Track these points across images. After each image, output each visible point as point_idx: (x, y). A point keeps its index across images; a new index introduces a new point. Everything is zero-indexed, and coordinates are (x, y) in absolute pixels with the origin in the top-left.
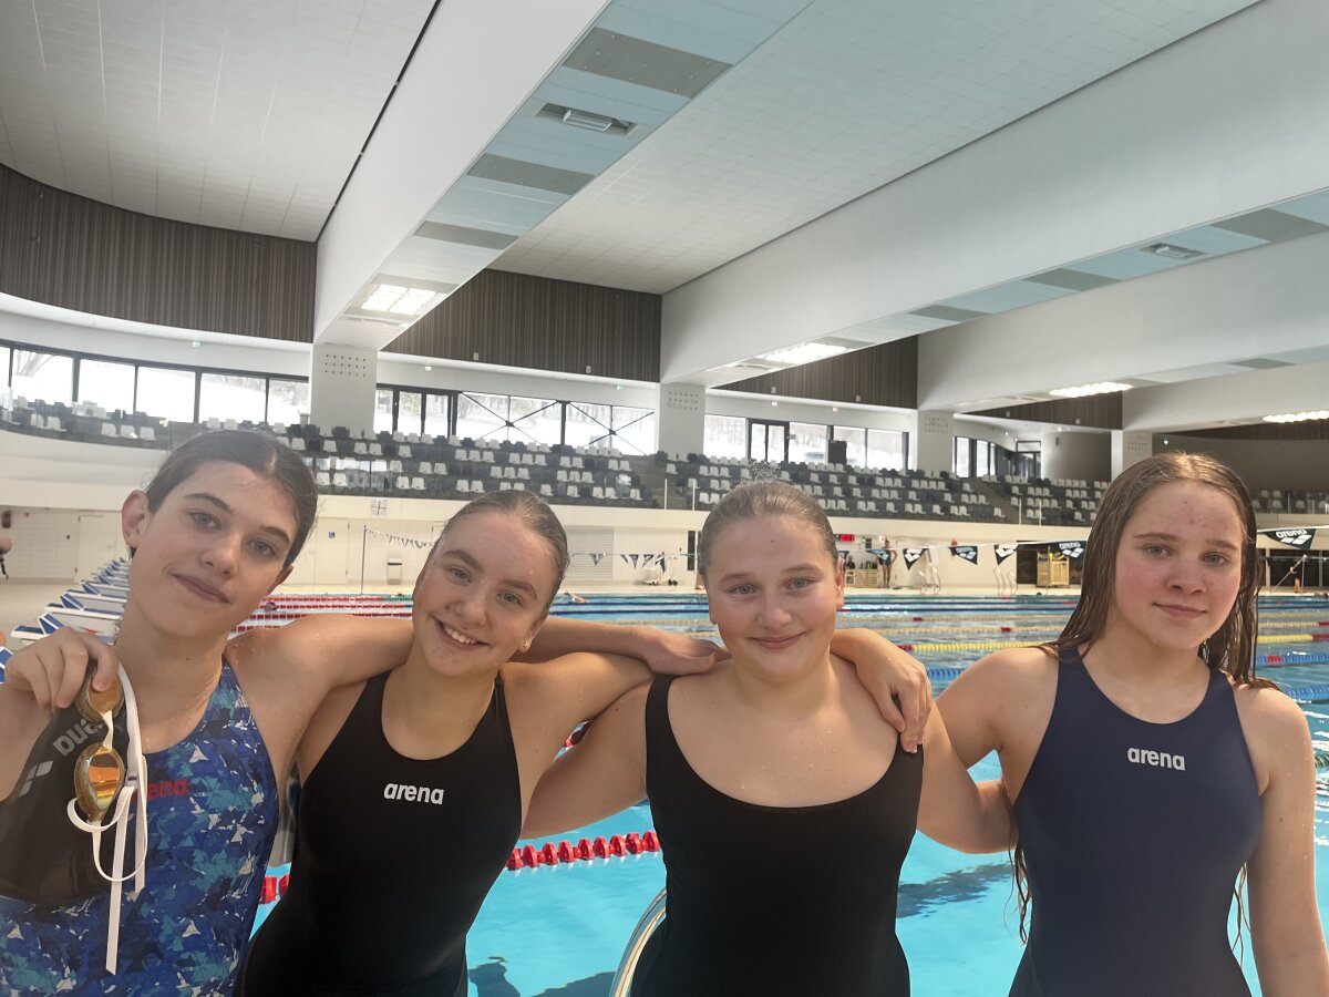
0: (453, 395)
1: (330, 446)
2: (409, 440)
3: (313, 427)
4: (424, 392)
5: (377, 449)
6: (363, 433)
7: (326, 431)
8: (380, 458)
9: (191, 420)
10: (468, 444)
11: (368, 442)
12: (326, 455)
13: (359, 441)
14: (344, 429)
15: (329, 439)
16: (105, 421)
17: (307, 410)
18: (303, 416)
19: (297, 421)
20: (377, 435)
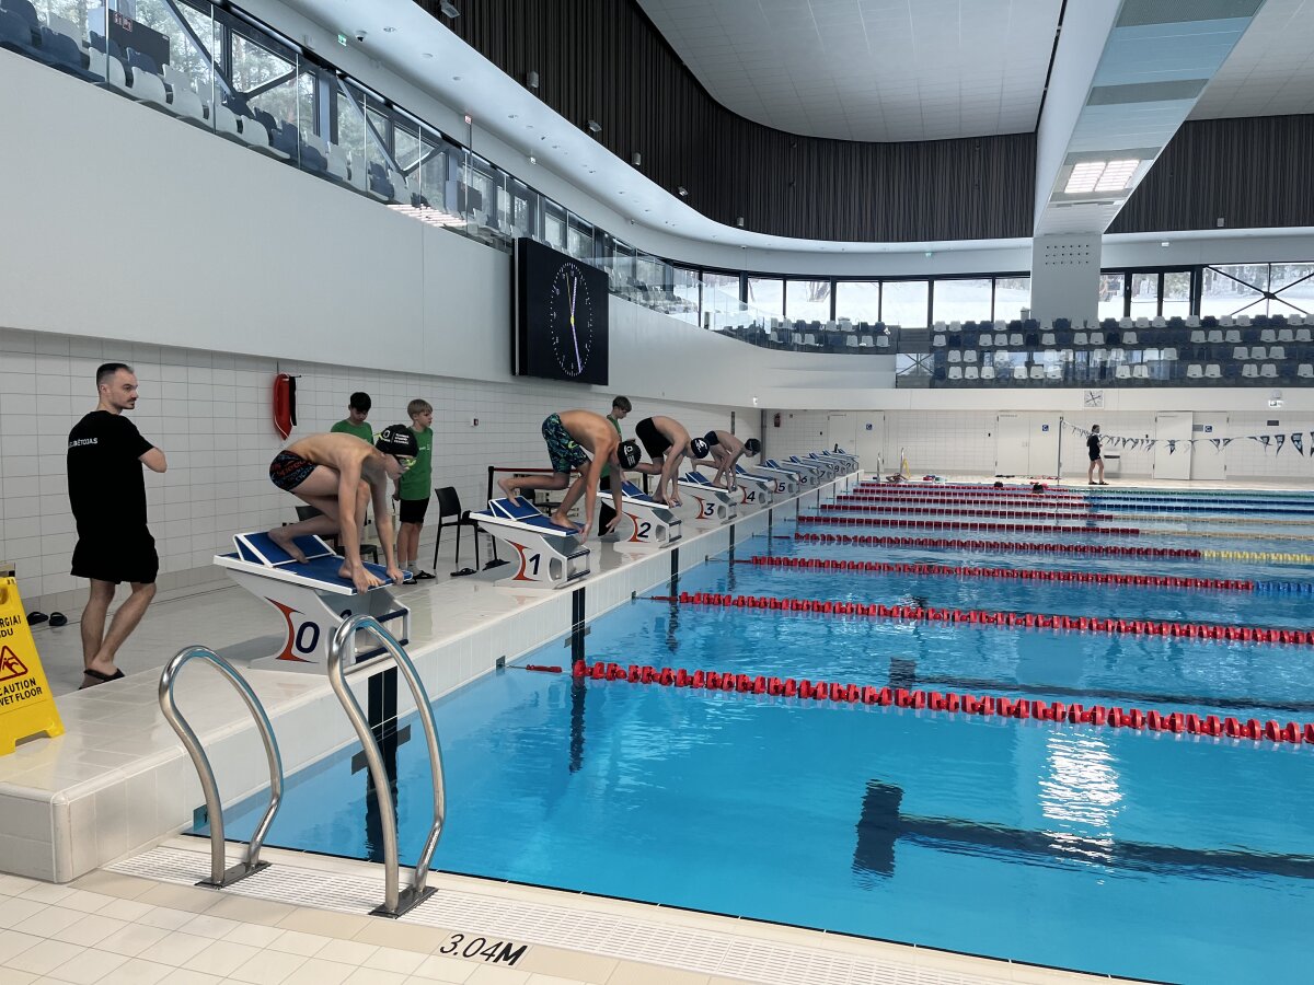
0: (1196, 272)
1: (1049, 339)
2: (1138, 326)
3: (1033, 321)
4: (1160, 271)
5: (1099, 338)
6: (1085, 323)
7: (1047, 324)
8: (1101, 347)
9: (925, 325)
10: (1210, 323)
11: (1088, 332)
12: (1043, 348)
13: (1081, 331)
14: (1066, 320)
15: (1050, 332)
16: (850, 333)
17: (1028, 306)
18: (1024, 312)
19: (1018, 317)
20: (1101, 324)
